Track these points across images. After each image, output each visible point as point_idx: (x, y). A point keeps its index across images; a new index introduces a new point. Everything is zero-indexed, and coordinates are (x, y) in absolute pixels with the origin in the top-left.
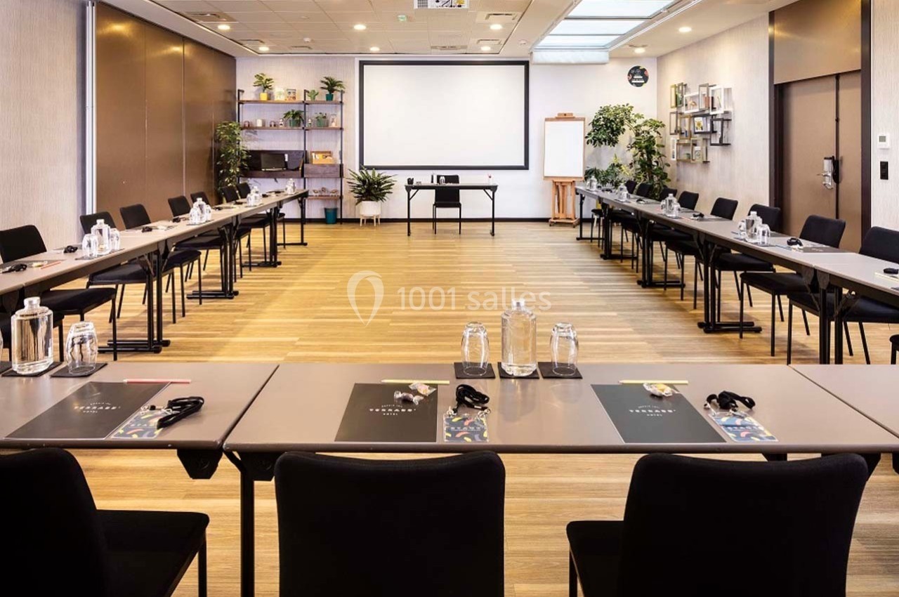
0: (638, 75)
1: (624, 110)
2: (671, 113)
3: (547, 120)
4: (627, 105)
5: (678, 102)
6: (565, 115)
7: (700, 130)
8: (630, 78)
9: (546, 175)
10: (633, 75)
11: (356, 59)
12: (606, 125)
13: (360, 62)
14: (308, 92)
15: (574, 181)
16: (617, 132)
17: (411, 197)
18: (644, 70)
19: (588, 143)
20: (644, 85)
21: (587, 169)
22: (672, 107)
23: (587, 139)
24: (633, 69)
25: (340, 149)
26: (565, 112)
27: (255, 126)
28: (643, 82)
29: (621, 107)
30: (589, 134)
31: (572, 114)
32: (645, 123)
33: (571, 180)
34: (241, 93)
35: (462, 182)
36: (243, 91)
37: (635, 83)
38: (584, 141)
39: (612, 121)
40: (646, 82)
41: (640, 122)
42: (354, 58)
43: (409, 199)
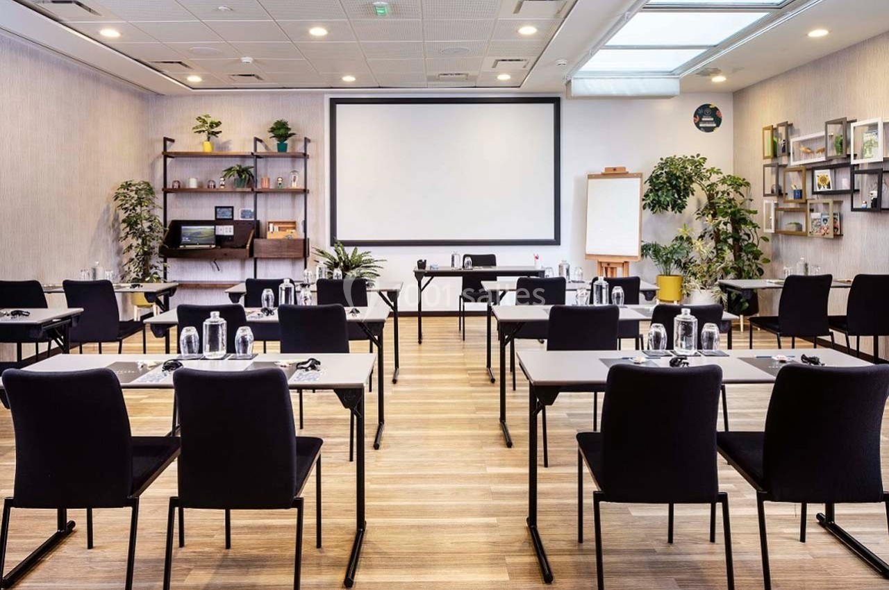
0: (707, 117)
1: (693, 162)
2: (765, 166)
3: (590, 177)
4: (698, 155)
5: (779, 151)
6: (615, 169)
7: (824, 189)
8: (698, 120)
9: (587, 253)
10: (701, 117)
11: (325, 96)
12: (669, 182)
13: (332, 100)
14: (261, 141)
15: (626, 262)
16: (687, 192)
17: (422, 287)
18: (716, 109)
19: (644, 208)
20: (717, 130)
21: (643, 244)
22: (765, 158)
23: (644, 202)
24: (700, 108)
25: (303, 219)
26: (614, 166)
27: (187, 187)
28: (715, 125)
29: (689, 157)
30: (646, 196)
31: (624, 168)
32: (723, 181)
33: (622, 261)
34: (168, 143)
35: (501, 265)
36: (172, 141)
37: (703, 127)
38: (641, 204)
39: (679, 177)
40: (718, 126)
41: (715, 178)
42: (323, 93)
43: (421, 290)
